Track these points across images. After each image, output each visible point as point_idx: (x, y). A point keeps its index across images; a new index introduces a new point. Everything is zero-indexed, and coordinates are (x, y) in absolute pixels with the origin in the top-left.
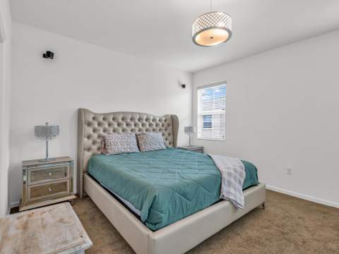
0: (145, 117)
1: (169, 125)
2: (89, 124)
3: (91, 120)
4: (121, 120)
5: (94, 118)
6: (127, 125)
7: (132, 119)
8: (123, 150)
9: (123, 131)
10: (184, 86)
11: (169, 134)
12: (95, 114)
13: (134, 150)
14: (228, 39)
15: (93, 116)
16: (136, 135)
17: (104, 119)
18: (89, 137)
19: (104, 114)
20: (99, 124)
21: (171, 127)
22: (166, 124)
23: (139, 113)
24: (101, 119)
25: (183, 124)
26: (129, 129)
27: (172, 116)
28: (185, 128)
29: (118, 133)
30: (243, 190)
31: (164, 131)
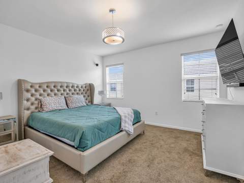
0: (71, 85)
1: (88, 90)
2: (28, 91)
3: (29, 88)
4: (53, 88)
5: (31, 87)
6: (58, 90)
7: (61, 87)
8: (56, 108)
9: (55, 95)
10: (97, 65)
11: (88, 96)
12: (32, 83)
13: (64, 108)
14: (123, 42)
15: (30, 85)
16: (65, 97)
17: (40, 87)
18: (28, 100)
19: (39, 83)
20: (36, 91)
21: (89, 91)
22: (86, 89)
23: (66, 83)
24: (37, 87)
25: (97, 89)
26: (59, 93)
27: (90, 84)
28: (99, 92)
29: (52, 97)
30: (133, 125)
31: (85, 94)
